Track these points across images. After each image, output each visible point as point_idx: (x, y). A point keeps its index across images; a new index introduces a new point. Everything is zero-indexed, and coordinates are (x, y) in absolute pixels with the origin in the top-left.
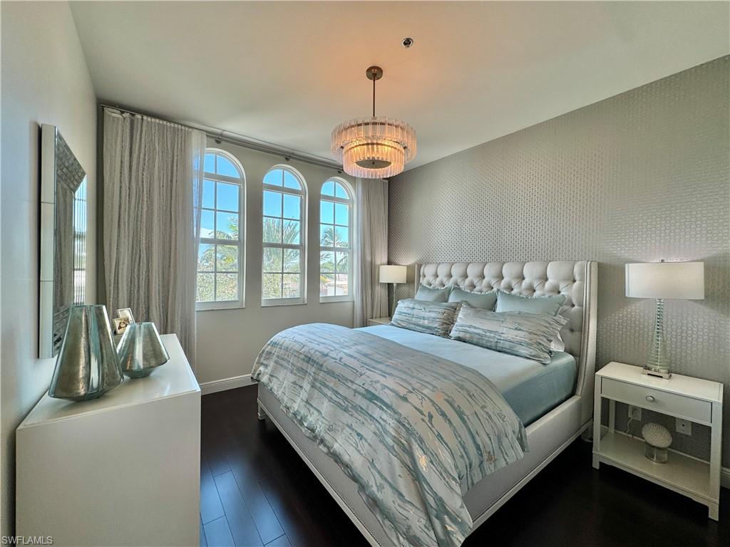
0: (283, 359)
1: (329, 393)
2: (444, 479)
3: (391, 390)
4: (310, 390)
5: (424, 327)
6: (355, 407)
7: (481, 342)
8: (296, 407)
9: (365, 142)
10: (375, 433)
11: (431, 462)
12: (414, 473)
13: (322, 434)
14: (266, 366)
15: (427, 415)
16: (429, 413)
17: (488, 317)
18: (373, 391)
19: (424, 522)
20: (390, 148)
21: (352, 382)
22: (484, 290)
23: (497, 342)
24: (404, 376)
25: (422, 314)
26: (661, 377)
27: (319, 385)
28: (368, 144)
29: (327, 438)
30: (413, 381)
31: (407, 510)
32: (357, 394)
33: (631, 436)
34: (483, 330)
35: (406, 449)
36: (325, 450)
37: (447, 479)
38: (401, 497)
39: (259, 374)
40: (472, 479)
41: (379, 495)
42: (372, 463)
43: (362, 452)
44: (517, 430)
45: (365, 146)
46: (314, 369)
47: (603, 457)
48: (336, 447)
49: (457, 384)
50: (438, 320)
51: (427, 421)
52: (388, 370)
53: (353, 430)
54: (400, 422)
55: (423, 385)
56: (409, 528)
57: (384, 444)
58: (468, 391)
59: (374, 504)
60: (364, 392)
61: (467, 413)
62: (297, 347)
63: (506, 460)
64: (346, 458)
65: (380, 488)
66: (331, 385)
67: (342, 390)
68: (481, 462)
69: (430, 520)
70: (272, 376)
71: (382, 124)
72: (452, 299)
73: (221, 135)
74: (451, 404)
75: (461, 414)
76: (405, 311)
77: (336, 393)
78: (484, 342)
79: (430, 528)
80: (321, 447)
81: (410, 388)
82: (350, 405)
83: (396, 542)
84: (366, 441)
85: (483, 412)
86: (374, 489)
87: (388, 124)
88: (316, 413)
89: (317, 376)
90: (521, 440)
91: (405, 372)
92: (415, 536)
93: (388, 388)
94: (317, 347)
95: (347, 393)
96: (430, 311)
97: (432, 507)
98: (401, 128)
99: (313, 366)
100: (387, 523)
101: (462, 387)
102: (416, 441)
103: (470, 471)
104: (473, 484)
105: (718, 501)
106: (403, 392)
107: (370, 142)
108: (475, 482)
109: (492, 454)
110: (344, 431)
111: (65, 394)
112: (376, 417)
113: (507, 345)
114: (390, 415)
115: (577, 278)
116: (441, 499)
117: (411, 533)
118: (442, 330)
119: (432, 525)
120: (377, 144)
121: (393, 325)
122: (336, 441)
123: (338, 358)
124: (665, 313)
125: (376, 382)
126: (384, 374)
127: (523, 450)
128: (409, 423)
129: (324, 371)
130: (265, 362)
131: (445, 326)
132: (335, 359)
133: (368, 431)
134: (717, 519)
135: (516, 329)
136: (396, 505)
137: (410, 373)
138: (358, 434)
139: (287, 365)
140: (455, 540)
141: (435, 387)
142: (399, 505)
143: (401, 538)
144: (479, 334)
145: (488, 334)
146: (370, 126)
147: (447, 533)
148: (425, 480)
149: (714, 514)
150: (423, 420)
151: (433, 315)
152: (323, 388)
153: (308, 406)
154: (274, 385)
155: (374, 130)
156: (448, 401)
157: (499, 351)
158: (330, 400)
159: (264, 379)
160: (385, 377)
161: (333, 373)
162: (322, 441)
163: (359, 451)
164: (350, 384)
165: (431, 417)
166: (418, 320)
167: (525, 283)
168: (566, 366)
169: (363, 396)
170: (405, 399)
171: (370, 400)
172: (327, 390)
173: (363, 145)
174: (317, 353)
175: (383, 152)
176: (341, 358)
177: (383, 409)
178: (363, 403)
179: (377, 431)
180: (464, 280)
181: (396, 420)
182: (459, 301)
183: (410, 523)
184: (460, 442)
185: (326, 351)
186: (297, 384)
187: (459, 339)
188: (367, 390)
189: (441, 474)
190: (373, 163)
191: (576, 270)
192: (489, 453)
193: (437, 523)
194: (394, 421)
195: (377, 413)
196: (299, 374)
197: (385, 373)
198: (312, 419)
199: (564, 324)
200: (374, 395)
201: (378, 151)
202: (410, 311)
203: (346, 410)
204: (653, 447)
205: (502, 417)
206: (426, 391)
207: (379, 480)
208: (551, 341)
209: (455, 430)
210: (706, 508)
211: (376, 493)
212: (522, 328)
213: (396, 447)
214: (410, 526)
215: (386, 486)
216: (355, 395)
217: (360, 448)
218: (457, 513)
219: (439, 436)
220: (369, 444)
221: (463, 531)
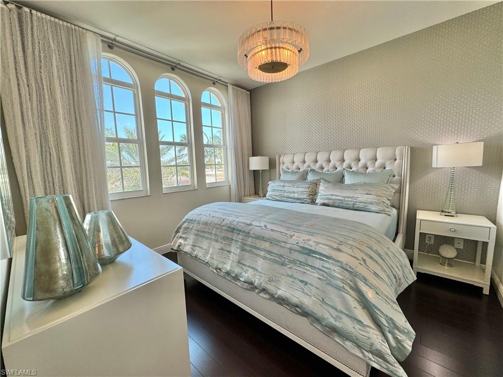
0: (203, 232)
1: (261, 253)
2: (390, 304)
3: (326, 245)
4: (240, 253)
5: (294, 199)
6: (293, 261)
7: (341, 205)
8: (228, 267)
10: (319, 279)
11: (377, 293)
12: (361, 304)
13: (262, 285)
14: (185, 239)
15: (361, 259)
16: (362, 258)
17: (344, 188)
18: (309, 247)
19: (380, 337)
21: (285, 243)
22: (331, 170)
23: (354, 204)
24: (326, 233)
25: (292, 189)
26: (453, 216)
27: (249, 248)
29: (270, 287)
30: (336, 236)
31: (367, 332)
32: (293, 251)
33: (427, 254)
34: (343, 197)
35: (351, 287)
36: (267, 296)
38: (360, 323)
39: (179, 246)
41: (338, 324)
42: (323, 301)
43: (310, 294)
46: (241, 237)
47: (420, 269)
48: (281, 293)
50: (305, 193)
51: (363, 264)
53: (295, 278)
54: (343, 268)
55: (344, 238)
56: (372, 345)
57: (332, 286)
59: (332, 331)
62: (216, 221)
64: (294, 300)
65: (337, 319)
66: (262, 247)
67: (275, 250)
69: (384, 335)
70: (194, 246)
72: (311, 177)
73: (115, 40)
74: (371, 249)
76: (277, 189)
77: (270, 252)
78: (344, 205)
79: (385, 341)
80: (262, 294)
81: (338, 242)
82: (287, 260)
84: (312, 286)
85: (390, 252)
86: (332, 320)
87: (289, 29)
88: (250, 270)
89: (245, 242)
91: (324, 231)
92: (377, 350)
93: (321, 243)
95: (281, 251)
96: (298, 187)
97: (385, 325)
99: (239, 234)
100: (349, 343)
101: (370, 237)
102: (361, 280)
105: (489, 284)
106: (335, 245)
110: (286, 281)
112: (317, 267)
113: (362, 205)
114: (332, 263)
115: (398, 158)
116: (391, 319)
117: (373, 349)
118: (309, 199)
119: (386, 338)
120: (279, 48)
121: (268, 199)
122: (280, 289)
123: (263, 226)
125: (308, 241)
128: (350, 267)
129: (253, 237)
130: (184, 236)
131: (311, 196)
132: (260, 227)
133: (313, 277)
135: (367, 194)
136: (358, 330)
138: (302, 281)
140: (406, 345)
141: (354, 239)
142: (360, 330)
143: (365, 353)
144: (339, 200)
145: (347, 199)
146: (275, 30)
147: (399, 342)
148: (376, 308)
149: (486, 291)
150: (360, 263)
151: (301, 189)
152: (253, 250)
153: (240, 265)
154: (199, 253)
156: (367, 247)
157: (356, 210)
158: (265, 258)
159: (187, 249)
160: (312, 235)
161: (263, 238)
162: (263, 290)
164: (283, 244)
165: (364, 261)
166: (289, 194)
167: (361, 164)
169: (300, 252)
170: (339, 250)
171: (308, 254)
172: (259, 251)
174: (240, 224)
175: (284, 56)
177: (323, 260)
178: (302, 258)
179: (322, 278)
180: (315, 164)
181: (339, 266)
182: (318, 178)
183: (372, 341)
185: (248, 222)
186: (224, 250)
187: (324, 205)
188: (301, 247)
189: (387, 301)
190: (273, 67)
191: (397, 152)
194: (339, 268)
195: (318, 263)
196: (224, 242)
197: (310, 232)
198: (248, 275)
199: (397, 188)
200: (311, 250)
202: (281, 189)
203: (283, 264)
204: (446, 258)
206: (350, 242)
207: (335, 313)
209: (382, 268)
210: (481, 289)
211: (334, 322)
212: (371, 193)
213: (346, 287)
214: (373, 343)
215: (343, 317)
216: (290, 253)
217: (306, 291)
218: (404, 326)
219: (375, 274)
220: (316, 288)
221: (410, 338)
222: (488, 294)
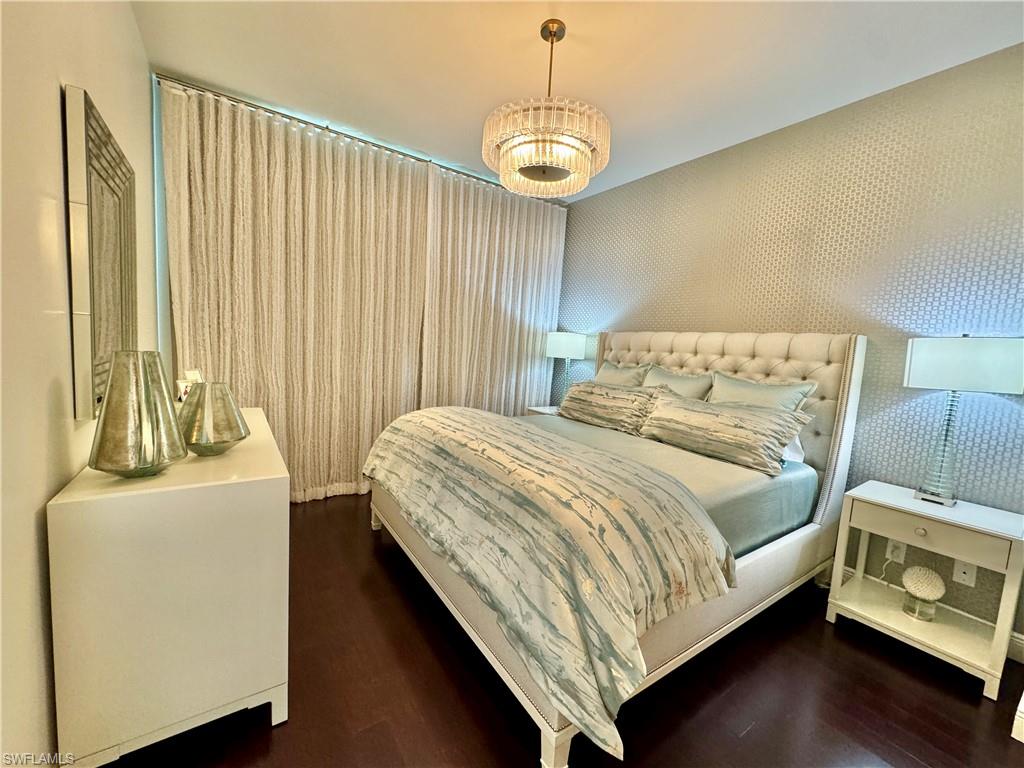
0: (405, 450)
1: (466, 496)
2: (614, 611)
3: (552, 494)
4: (440, 492)
5: (603, 419)
6: (499, 514)
7: (684, 442)
8: (420, 512)
9: (533, 138)
10: (523, 548)
11: (599, 589)
12: (573, 602)
13: (454, 548)
14: (383, 459)
15: (597, 527)
16: (600, 525)
17: (697, 409)
18: (525, 494)
19: (582, 663)
20: (569, 149)
21: (497, 481)
22: (697, 371)
23: (707, 443)
24: (568, 477)
25: (602, 401)
26: (941, 504)
27: (452, 485)
28: (537, 141)
29: (461, 553)
30: (582, 484)
31: (561, 648)
32: (502, 497)
33: (886, 583)
34: (689, 426)
35: (564, 569)
36: (457, 569)
37: (618, 612)
38: (554, 631)
39: (373, 470)
40: (653, 615)
41: (525, 627)
42: (518, 587)
43: (505, 572)
44: (723, 557)
45: (533, 145)
46: (446, 464)
47: (843, 608)
48: (472, 566)
49: (644, 492)
50: (625, 410)
51: (597, 536)
52: (548, 468)
53: (495, 543)
54: (558, 535)
55: (595, 489)
56: (561, 669)
57: (535, 563)
58: (656, 500)
59: (518, 637)
60: (513, 495)
61: (653, 528)
63: (702, 595)
64: (483, 580)
65: (526, 617)
66: (468, 484)
67: (482, 491)
68: (668, 596)
69: (591, 662)
71: (560, 109)
72: (650, 382)
74: (631, 516)
75: (644, 531)
76: (580, 397)
77: (475, 495)
79: (591, 673)
80: (452, 565)
81: (577, 493)
82: (493, 512)
83: (543, 687)
84: (511, 558)
85: (675, 530)
86: (519, 619)
87: (569, 110)
88: (446, 521)
89: (449, 473)
90: (727, 571)
91: (572, 473)
92: (568, 681)
93: (546, 491)
94: (452, 435)
95: (489, 495)
96: (614, 398)
97: (594, 645)
98: (589, 117)
99: (445, 459)
100: (533, 662)
101: (650, 496)
102: (579, 560)
103: (652, 604)
104: (654, 622)
105: (1000, 675)
106: (565, 496)
107: (540, 137)
108: (658, 619)
109: (684, 584)
110: (483, 545)
111: (109, 466)
112: (526, 528)
113: (721, 448)
114: (546, 525)
115: (834, 358)
116: (607, 636)
117: (564, 676)
118: (630, 424)
119: (593, 668)
122: (472, 558)
123: (480, 449)
125: (529, 482)
126: (542, 473)
127: (729, 586)
128: (571, 537)
129: (460, 467)
130: (381, 454)
131: (635, 419)
132: (476, 450)
133: (515, 545)
134: (995, 697)
135: (736, 426)
136: (547, 639)
137: (578, 473)
138: (502, 550)
139: (411, 458)
140: (620, 689)
141: (612, 493)
142: (550, 640)
143: (550, 681)
144: (682, 432)
145: (695, 432)
146: (542, 113)
147: (612, 679)
148: (588, 610)
149: (992, 691)
150: (591, 534)
151: (618, 403)
152: (456, 488)
153: (437, 512)
154: (393, 484)
155: (548, 117)
156: (628, 512)
157: (710, 456)
158: (467, 504)
159: (380, 476)
160: (543, 476)
161: (473, 469)
162: (453, 557)
163: (501, 571)
164: (493, 484)
165: (602, 530)
166: (596, 409)
167: (756, 363)
168: (804, 482)
169: (511, 499)
170: (568, 505)
171: (520, 505)
172: (462, 491)
173: (530, 142)
174: (452, 442)
176: (484, 450)
177: (536, 518)
178: (511, 509)
179: (527, 546)
181: (553, 531)
182: (658, 384)
183: (562, 663)
184: (640, 567)
185: (464, 441)
186: (423, 484)
187: (653, 438)
188: (515, 492)
189: (610, 604)
190: (544, 172)
191: (834, 347)
192: (680, 584)
193: (600, 666)
194: (551, 533)
195: (528, 522)
196: (426, 470)
197: (543, 470)
198: (443, 529)
199: (807, 422)
200: (525, 499)
201: (551, 152)
202: (586, 397)
203: (486, 518)
204: (917, 598)
205: (703, 539)
206: (598, 497)
207: (526, 608)
208: (784, 445)
209: (635, 549)
210: (981, 683)
211: (521, 623)
212: (744, 425)
213: (552, 567)
214: (563, 667)
215: (534, 615)
216: (500, 499)
217: (502, 567)
218: (628, 655)
219: (612, 557)
220: (515, 563)
221: (633, 679)
222: (995, 699)
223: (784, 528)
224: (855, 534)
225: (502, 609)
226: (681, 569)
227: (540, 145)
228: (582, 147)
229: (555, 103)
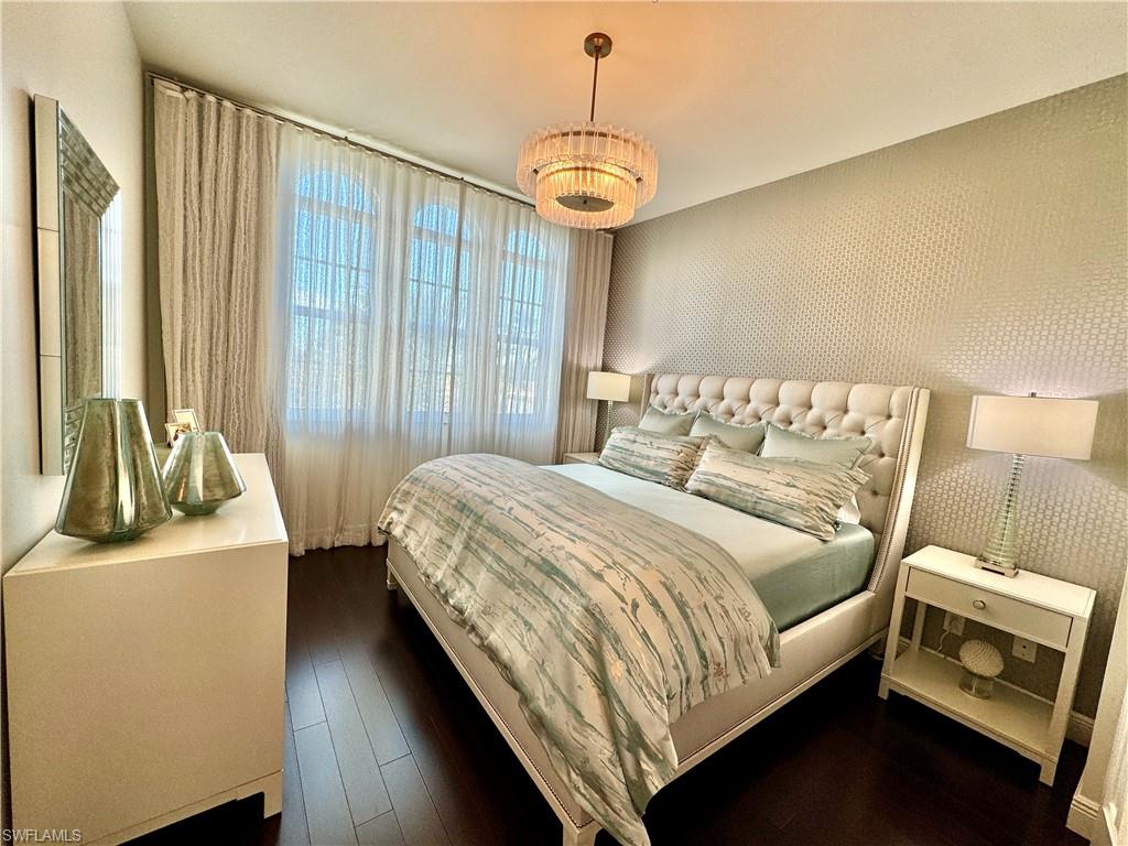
0: (425, 503)
1: (489, 559)
2: (645, 696)
3: (582, 563)
4: (461, 554)
5: (647, 471)
6: (526, 584)
7: (731, 500)
8: (439, 575)
9: (573, 165)
10: (549, 623)
11: (629, 671)
12: (601, 685)
13: (475, 618)
14: (401, 512)
15: (630, 602)
16: (634, 600)
17: (745, 464)
18: (553, 561)
19: (608, 754)
20: (613, 179)
21: (524, 545)
22: (748, 421)
23: (756, 502)
24: (602, 542)
25: (646, 451)
26: (1003, 574)
27: (475, 546)
28: (577, 169)
29: (482, 625)
30: (616, 553)
31: (586, 736)
32: (529, 564)
33: (943, 656)
34: (737, 483)
35: (592, 649)
36: (477, 641)
37: (649, 697)
38: (579, 718)
39: (389, 524)
40: (688, 699)
41: (546, 710)
42: (542, 665)
43: (528, 649)
44: (766, 635)
45: (573, 172)
46: (469, 522)
47: (896, 683)
48: (494, 638)
49: (683, 561)
50: (670, 462)
51: (630, 614)
52: (581, 532)
53: (518, 615)
54: (587, 610)
55: (630, 558)
56: (586, 760)
57: (561, 641)
58: (697, 572)
59: (539, 723)
60: (541, 562)
61: (692, 604)
62: (448, 487)
63: (743, 677)
64: (505, 655)
65: (550, 701)
66: (493, 547)
67: (507, 556)
68: (706, 677)
69: (619, 753)
70: (408, 527)
71: (603, 135)
72: (697, 431)
74: (668, 590)
75: (681, 606)
76: (621, 445)
77: (499, 559)
78: (736, 501)
79: (618, 764)
80: (472, 636)
81: (610, 562)
82: (518, 579)
83: (565, 779)
84: (536, 634)
85: (717, 606)
86: (542, 703)
87: (613, 136)
88: (467, 586)
89: (473, 533)
90: (771, 650)
91: (605, 537)
92: (593, 773)
93: (576, 558)
94: (477, 490)
95: (517, 562)
96: (658, 448)
97: (622, 734)
98: (634, 144)
99: (468, 517)
100: (556, 751)
101: (689, 566)
102: (609, 639)
103: (687, 688)
104: (689, 706)
105: (1056, 759)
106: (597, 566)
107: (580, 165)
108: (693, 704)
109: (723, 666)
110: (506, 617)
111: (79, 531)
112: (553, 600)
113: (771, 508)
114: (574, 598)
115: (895, 412)
116: (636, 725)
117: (588, 769)
118: (675, 478)
119: (620, 759)
120: (593, 170)
121: (601, 465)
122: (494, 630)
123: (507, 508)
124: (1023, 478)
125: (559, 548)
126: (573, 538)
127: (771, 665)
128: (601, 613)
129: (485, 527)
130: (400, 506)
131: (680, 472)
132: (502, 509)
133: (540, 619)
134: (1051, 783)
135: (788, 485)
136: (570, 728)
137: (613, 538)
138: (526, 623)
139: (431, 513)
140: (650, 784)
141: (649, 563)
142: (574, 728)
143: (573, 775)
144: (729, 488)
145: (744, 489)
146: (583, 138)
147: (640, 772)
148: (616, 696)
149: (1048, 777)
150: (623, 609)
151: (663, 454)
152: (479, 550)
153: (456, 576)
154: (411, 541)
155: (588, 145)
156: (664, 585)
157: (758, 517)
158: (490, 569)
159: (397, 531)
160: (574, 541)
161: (498, 530)
162: (473, 628)
163: (524, 647)
164: (519, 548)
165: (635, 606)
166: (639, 460)
167: (812, 415)
168: (858, 546)
169: (539, 567)
170: (599, 576)
171: (548, 574)
172: (486, 554)
173: (570, 169)
174: (476, 498)
175: (601, 184)
176: (511, 509)
177: (564, 589)
178: (538, 579)
179: (553, 621)
180: (718, 403)
181: (582, 606)
182: (706, 434)
183: (588, 754)
184: (676, 647)
185: (490, 497)
186: (443, 543)
187: (699, 494)
188: (543, 559)
189: (641, 689)
190: (585, 202)
191: (895, 400)
192: (719, 665)
193: (628, 756)
194: (580, 608)
195: (556, 594)
196: (447, 528)
197: (573, 534)
198: (461, 596)
199: (863, 482)
200: (554, 567)
201: (592, 181)
202: (628, 446)
203: (511, 586)
204: (975, 675)
205: (746, 615)
206: (633, 568)
207: (550, 691)
208: (838, 507)
209: (670, 628)
210: (1037, 768)
211: (543, 707)
212: (797, 484)
213: (579, 646)
214: (588, 759)
215: (559, 700)
216: (526, 566)
217: (526, 643)
218: (658, 747)
219: (645, 636)
220: (540, 638)
221: (662, 774)
222: (1051, 785)
223: (837, 596)
224: (911, 604)
225: (524, 690)
226: (720, 649)
227: (581, 172)
228: (627, 176)
229: (598, 128)
